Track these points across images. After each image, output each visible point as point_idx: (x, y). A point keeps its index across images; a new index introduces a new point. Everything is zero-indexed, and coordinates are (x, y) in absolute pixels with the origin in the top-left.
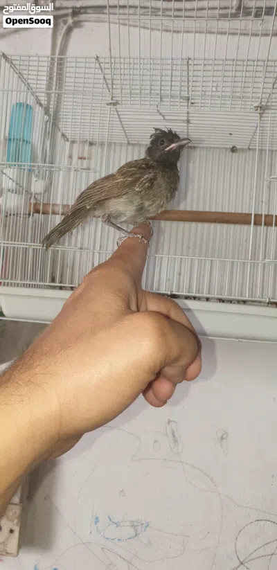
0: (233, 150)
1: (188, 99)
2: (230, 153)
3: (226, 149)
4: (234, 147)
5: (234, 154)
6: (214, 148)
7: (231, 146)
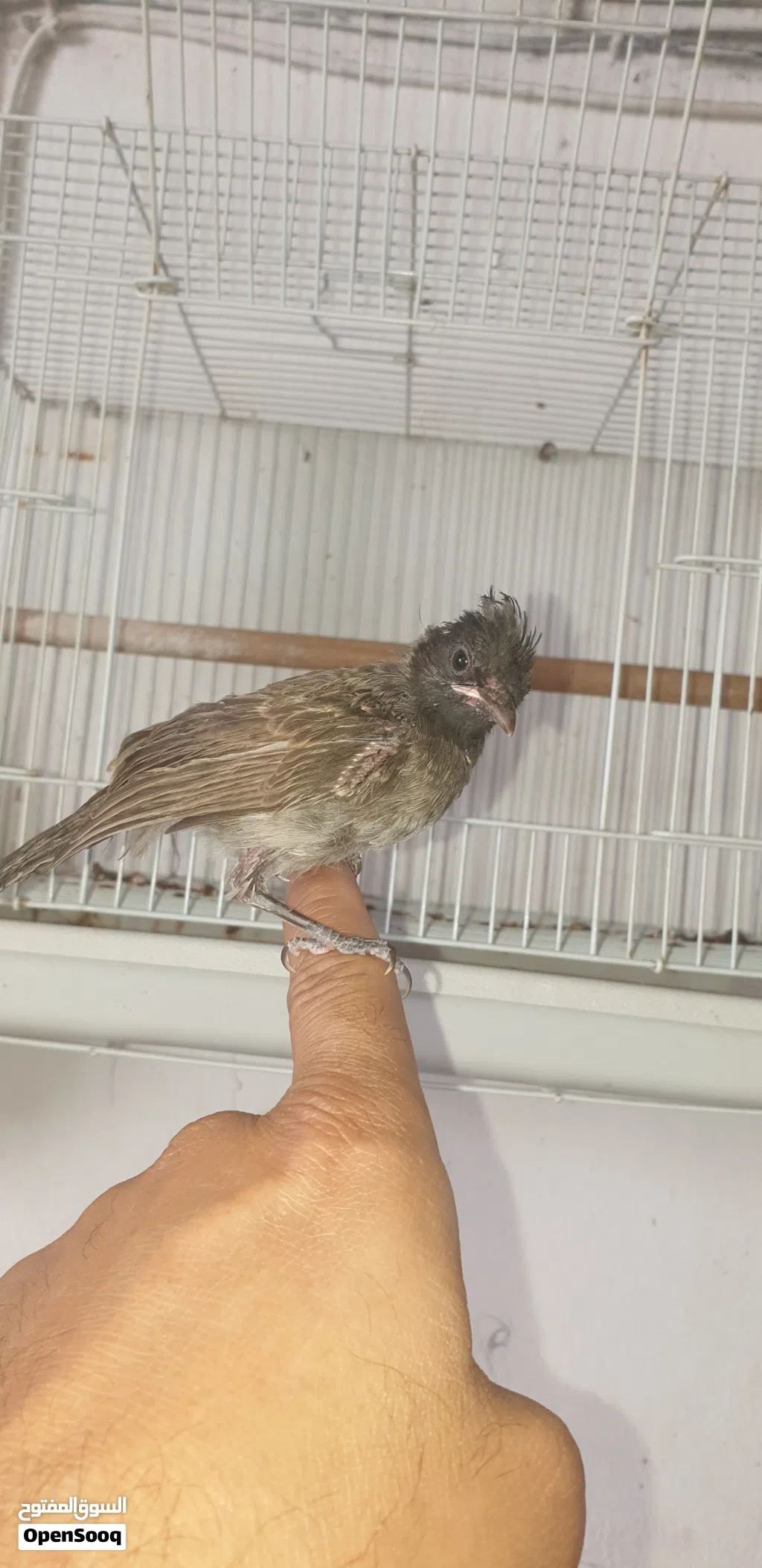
0: (546, 453)
1: (413, 288)
2: (538, 464)
3: (524, 449)
4: (548, 445)
5: (548, 466)
6: (486, 445)
7: (540, 443)
